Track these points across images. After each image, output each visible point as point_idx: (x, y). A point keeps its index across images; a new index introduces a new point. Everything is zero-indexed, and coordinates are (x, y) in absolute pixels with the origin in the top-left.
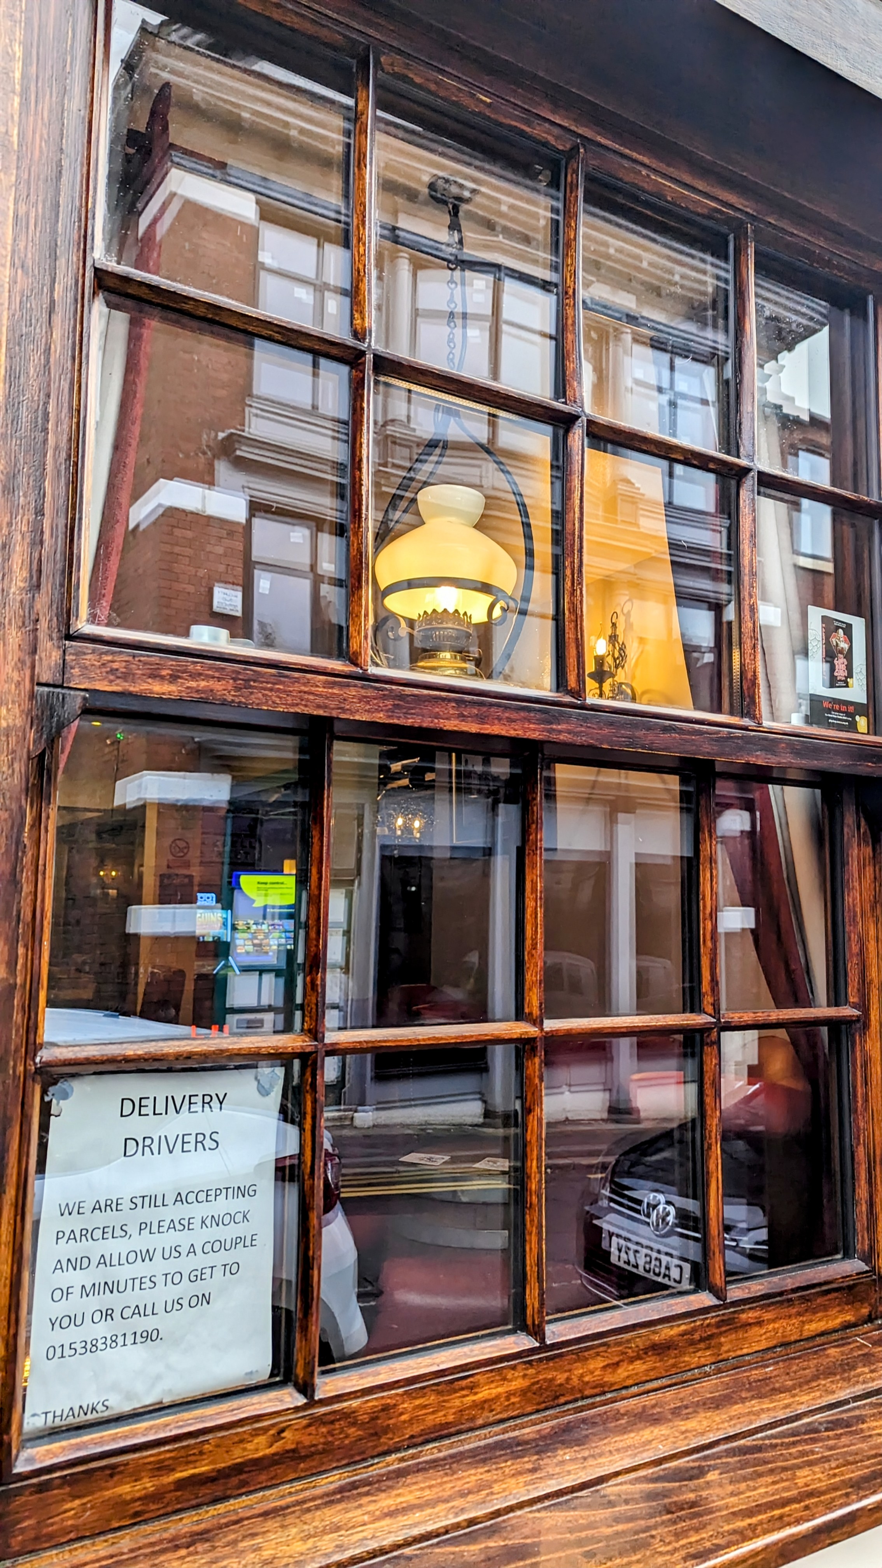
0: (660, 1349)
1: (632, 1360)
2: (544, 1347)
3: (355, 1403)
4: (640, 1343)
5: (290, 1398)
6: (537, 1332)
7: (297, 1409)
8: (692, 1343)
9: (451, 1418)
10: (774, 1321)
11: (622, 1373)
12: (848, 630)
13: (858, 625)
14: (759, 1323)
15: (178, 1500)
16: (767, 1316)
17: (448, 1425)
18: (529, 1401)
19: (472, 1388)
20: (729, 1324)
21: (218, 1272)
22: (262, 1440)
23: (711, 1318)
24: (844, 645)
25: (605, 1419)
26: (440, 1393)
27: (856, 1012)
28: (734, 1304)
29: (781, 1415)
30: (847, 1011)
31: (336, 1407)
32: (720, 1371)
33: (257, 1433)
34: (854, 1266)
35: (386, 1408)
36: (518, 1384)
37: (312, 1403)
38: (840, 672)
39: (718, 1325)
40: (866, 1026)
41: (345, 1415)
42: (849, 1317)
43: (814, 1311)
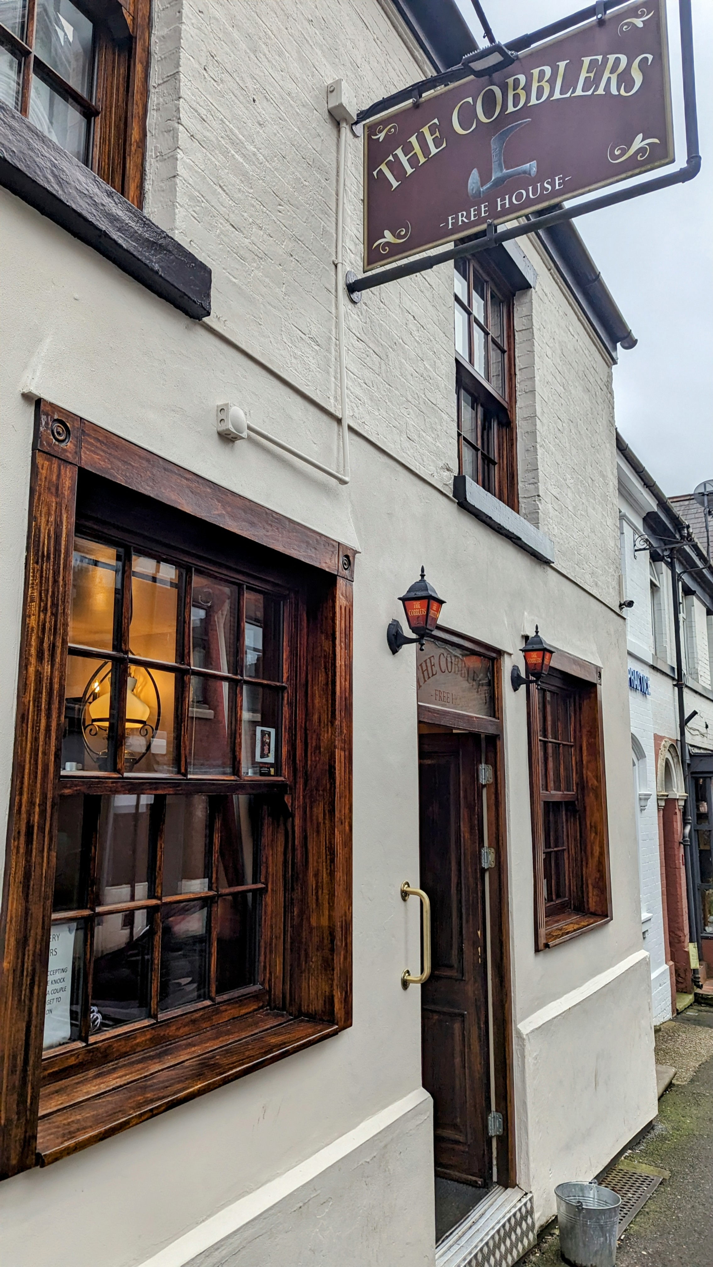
0: (194, 1021)
1: (185, 1026)
2: (158, 1022)
3: (100, 1044)
4: (187, 1020)
5: (80, 1044)
6: (155, 1017)
7: (83, 1047)
8: (203, 1019)
9: (128, 1050)
10: (230, 1009)
11: (181, 1031)
12: (269, 734)
13: (273, 731)
14: (226, 1011)
15: (49, 1080)
16: (229, 1008)
17: (128, 1052)
18: (152, 1042)
19: (135, 1038)
20: (217, 1012)
21: (55, 1000)
22: (73, 1058)
23: (210, 1009)
24: (268, 741)
25: (176, 1047)
26: (126, 1040)
27: (264, 886)
28: (219, 1003)
29: (237, 1039)
30: (260, 886)
31: (95, 1046)
32: (212, 1029)
33: (72, 1055)
34: (258, 987)
35: (110, 1046)
36: (148, 1037)
37: (88, 1045)
38: (266, 751)
39: (213, 1012)
40: (267, 891)
41: (97, 1048)
42: (255, 1007)
43: (245, 1005)
